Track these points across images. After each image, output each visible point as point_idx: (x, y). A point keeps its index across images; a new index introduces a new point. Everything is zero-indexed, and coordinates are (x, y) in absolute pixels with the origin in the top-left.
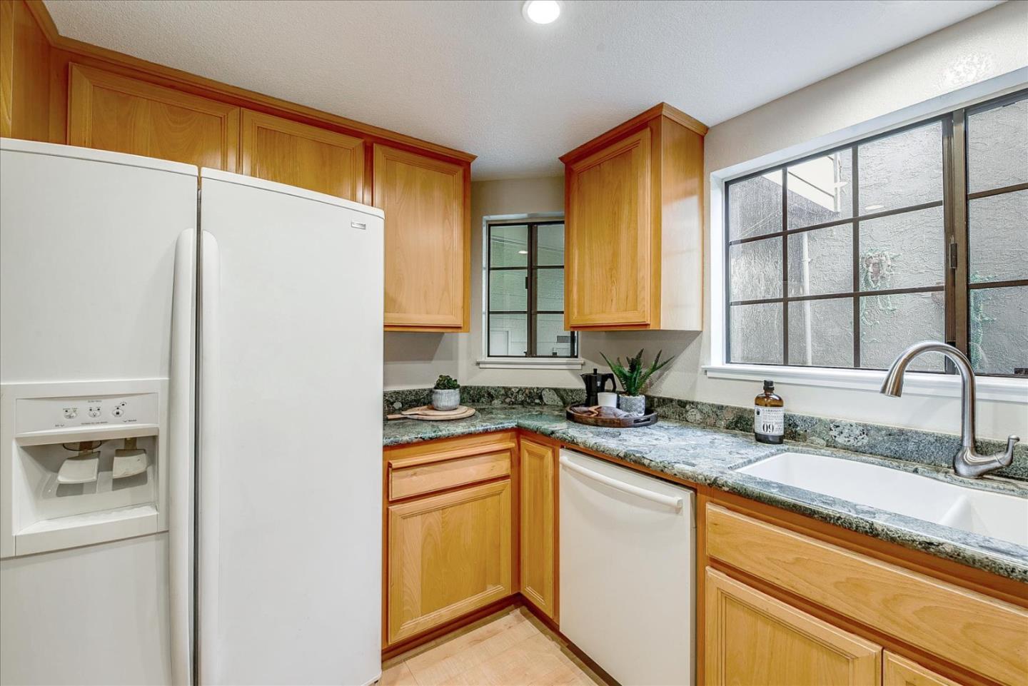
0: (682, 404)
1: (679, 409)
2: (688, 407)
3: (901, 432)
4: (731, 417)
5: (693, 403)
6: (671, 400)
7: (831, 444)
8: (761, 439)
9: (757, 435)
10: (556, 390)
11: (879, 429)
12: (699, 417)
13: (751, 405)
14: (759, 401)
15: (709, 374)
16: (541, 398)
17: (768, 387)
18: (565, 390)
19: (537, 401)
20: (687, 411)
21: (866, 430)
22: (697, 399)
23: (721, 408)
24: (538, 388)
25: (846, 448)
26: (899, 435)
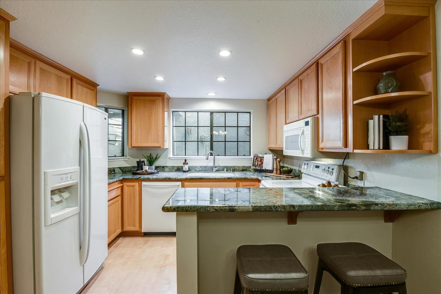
0: (163, 167)
1: (162, 168)
2: (165, 168)
3: (206, 166)
4: (176, 168)
5: (166, 166)
6: (160, 166)
7: (196, 171)
8: (184, 172)
9: (183, 171)
10: (120, 168)
11: (203, 167)
12: (168, 170)
13: (182, 165)
14: (184, 164)
15: (170, 159)
16: (114, 171)
17: (186, 160)
18: (123, 167)
19: (113, 172)
20: (165, 169)
21: (201, 167)
22: (167, 165)
23: (174, 167)
24: (113, 168)
25: (198, 171)
26: (205, 167)
